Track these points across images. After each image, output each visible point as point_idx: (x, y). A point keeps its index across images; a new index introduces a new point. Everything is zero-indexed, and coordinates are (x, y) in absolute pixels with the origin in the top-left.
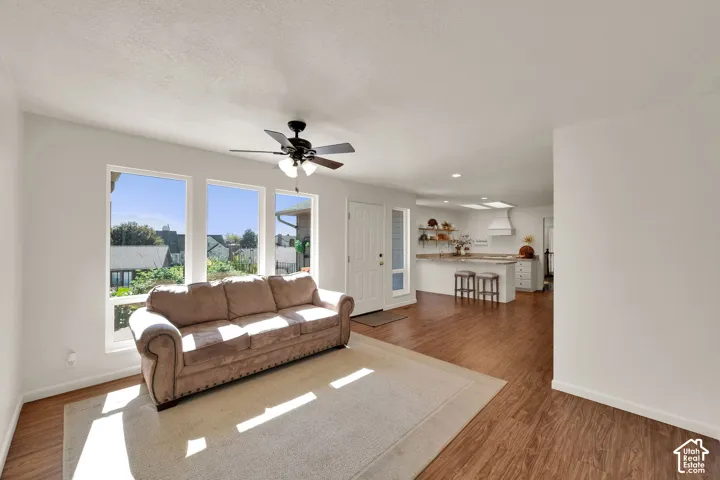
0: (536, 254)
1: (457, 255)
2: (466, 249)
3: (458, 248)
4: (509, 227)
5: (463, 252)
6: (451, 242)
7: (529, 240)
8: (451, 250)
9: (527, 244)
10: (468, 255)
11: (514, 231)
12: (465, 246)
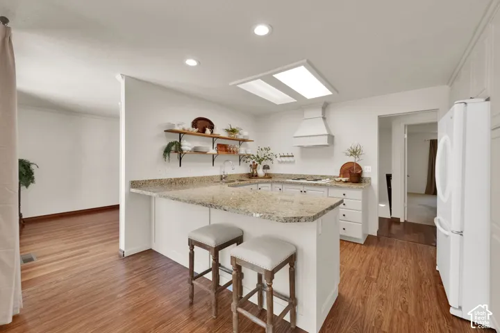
0: (365, 175)
1: (252, 176)
2: (266, 167)
3: (254, 167)
4: (326, 133)
5: (260, 172)
6: (242, 158)
7: (355, 153)
8: (244, 169)
9: (352, 159)
10: (268, 176)
11: (331, 138)
12: (264, 163)
